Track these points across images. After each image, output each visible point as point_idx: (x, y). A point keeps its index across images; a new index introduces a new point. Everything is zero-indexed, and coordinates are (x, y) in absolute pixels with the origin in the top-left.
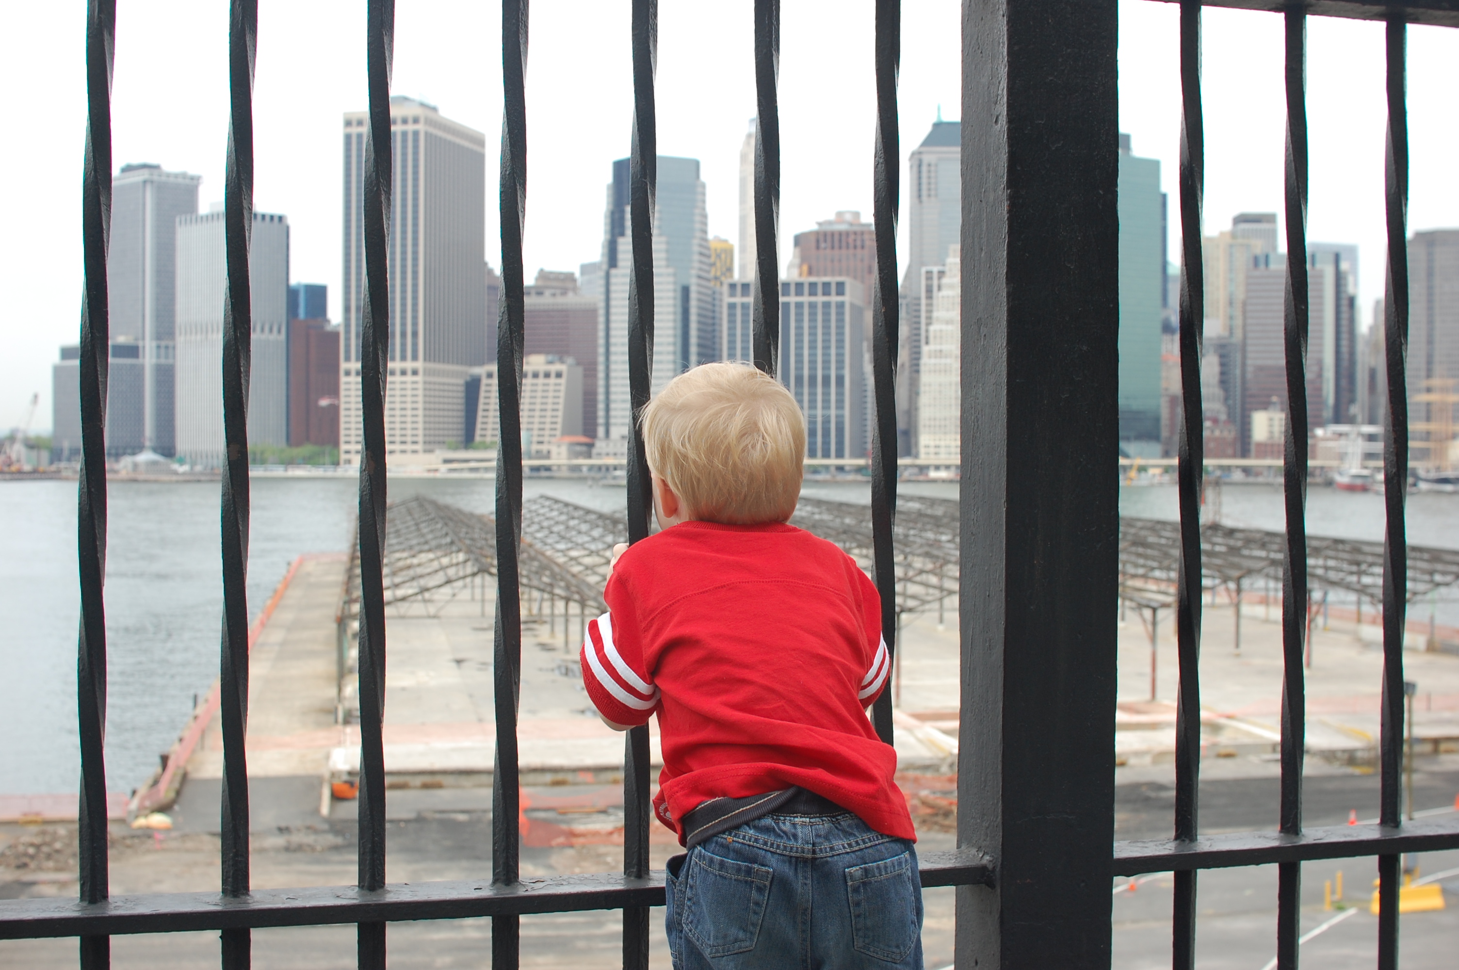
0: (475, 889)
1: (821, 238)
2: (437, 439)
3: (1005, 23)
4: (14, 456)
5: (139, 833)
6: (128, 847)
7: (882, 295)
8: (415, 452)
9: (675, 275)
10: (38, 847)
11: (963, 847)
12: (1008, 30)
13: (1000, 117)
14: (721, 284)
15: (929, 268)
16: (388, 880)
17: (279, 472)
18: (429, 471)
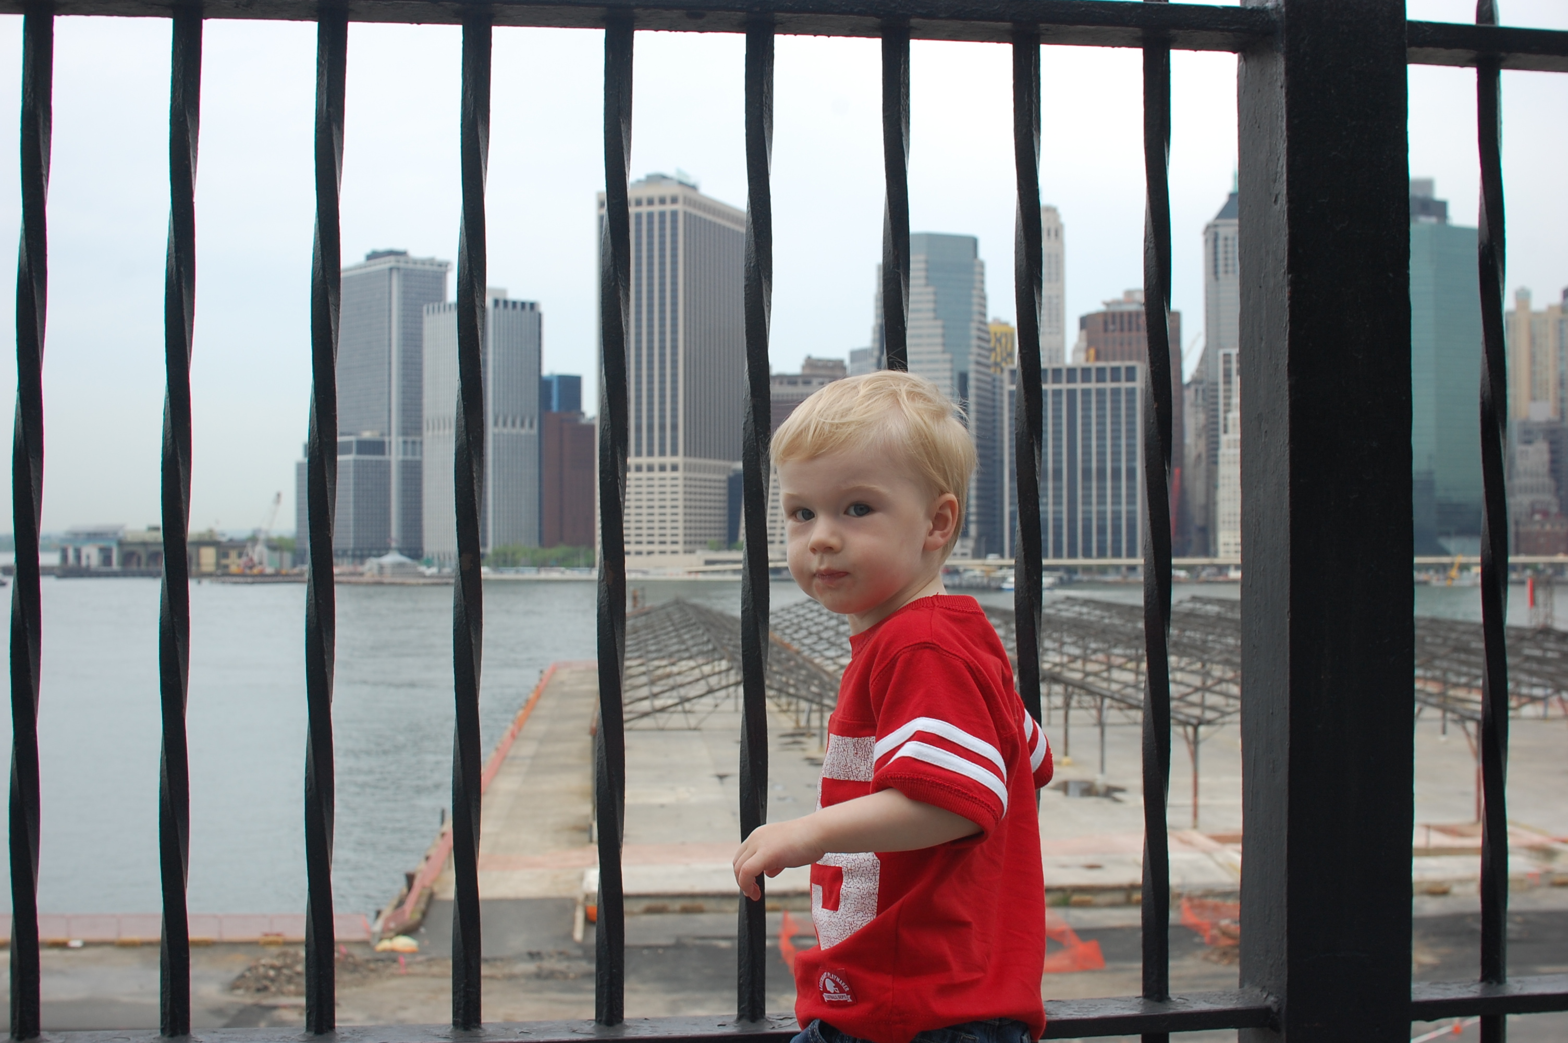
0: (719, 1025)
1: (1110, 320)
2: (698, 538)
3: (1284, 94)
4: (256, 558)
5: (383, 956)
6: (372, 970)
7: (1154, 390)
8: (674, 552)
9: (952, 361)
10: (278, 969)
11: (1246, 987)
12: (1286, 102)
13: (1280, 197)
14: (1002, 370)
15: (1227, 351)
16: (627, 1014)
17: (530, 574)
18: (690, 572)
